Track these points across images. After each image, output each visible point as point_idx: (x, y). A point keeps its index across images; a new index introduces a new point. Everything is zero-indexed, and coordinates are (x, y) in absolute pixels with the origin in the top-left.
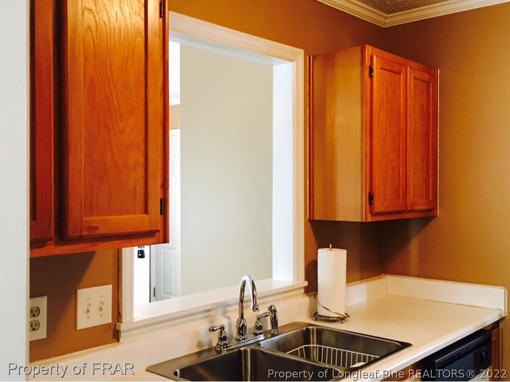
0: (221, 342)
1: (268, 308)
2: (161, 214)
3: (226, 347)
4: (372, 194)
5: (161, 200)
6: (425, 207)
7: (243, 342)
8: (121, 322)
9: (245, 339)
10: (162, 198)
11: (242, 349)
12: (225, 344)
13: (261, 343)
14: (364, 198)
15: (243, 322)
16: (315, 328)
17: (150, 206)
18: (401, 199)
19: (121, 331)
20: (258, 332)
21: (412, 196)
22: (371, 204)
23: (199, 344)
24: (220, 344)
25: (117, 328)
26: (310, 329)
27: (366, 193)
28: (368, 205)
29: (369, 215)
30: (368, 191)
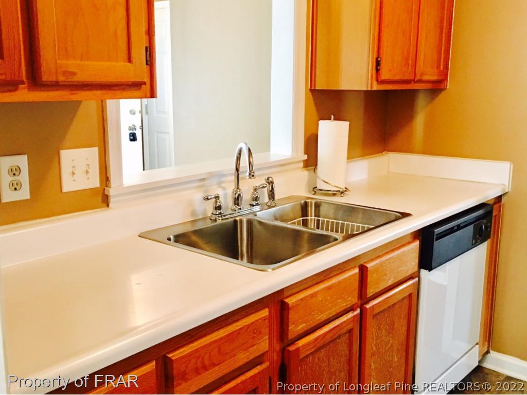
0: (216, 212)
1: (265, 179)
2: (147, 64)
3: (221, 217)
4: (379, 59)
5: (146, 48)
6: (435, 78)
7: (239, 212)
8: (110, 187)
9: (240, 209)
10: (148, 45)
11: (238, 219)
12: (220, 213)
13: (258, 213)
14: (370, 63)
15: (239, 193)
16: (313, 201)
17: (133, 54)
18: (410, 67)
19: (110, 196)
20: (254, 203)
21: (422, 65)
22: (377, 70)
23: (193, 213)
24: (215, 213)
25: (106, 193)
26: (308, 202)
27: (373, 57)
28: (374, 71)
29: (375, 83)
30: (375, 56)
